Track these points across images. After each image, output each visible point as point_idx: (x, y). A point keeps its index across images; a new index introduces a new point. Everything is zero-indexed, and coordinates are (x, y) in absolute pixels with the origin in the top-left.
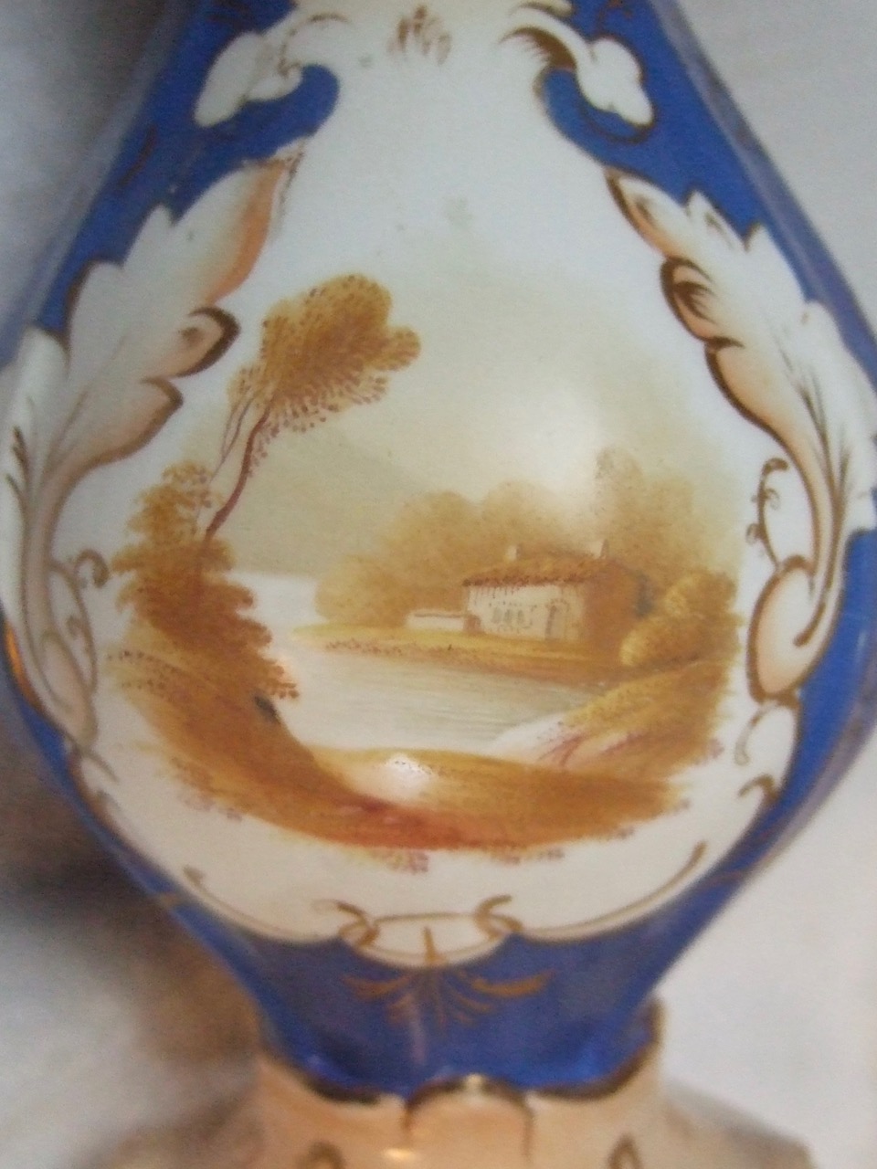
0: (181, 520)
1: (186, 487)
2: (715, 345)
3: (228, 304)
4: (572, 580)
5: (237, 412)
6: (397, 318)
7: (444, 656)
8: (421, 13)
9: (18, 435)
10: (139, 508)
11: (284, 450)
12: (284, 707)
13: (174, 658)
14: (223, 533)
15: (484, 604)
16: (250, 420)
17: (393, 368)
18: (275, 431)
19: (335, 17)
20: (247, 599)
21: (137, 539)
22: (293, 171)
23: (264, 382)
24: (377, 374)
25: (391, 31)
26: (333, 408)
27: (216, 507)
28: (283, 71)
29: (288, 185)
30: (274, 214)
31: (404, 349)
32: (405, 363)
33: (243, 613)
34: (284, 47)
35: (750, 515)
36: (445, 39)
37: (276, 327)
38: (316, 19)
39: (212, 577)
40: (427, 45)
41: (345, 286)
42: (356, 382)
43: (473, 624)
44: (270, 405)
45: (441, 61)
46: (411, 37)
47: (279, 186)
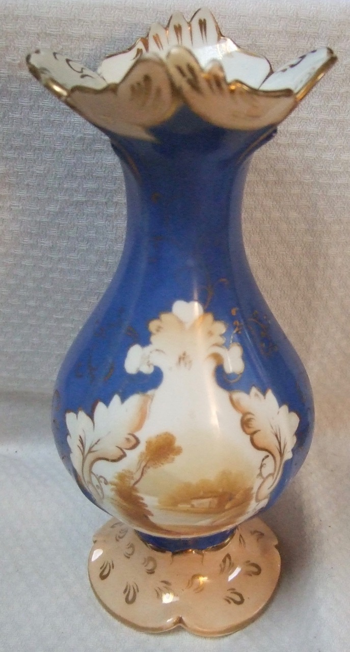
0: (127, 481)
1: (128, 474)
2: (252, 434)
3: (137, 434)
4: (215, 497)
5: (140, 462)
6: (177, 443)
7: (187, 511)
8: (184, 354)
9: (80, 437)
10: (116, 475)
11: (151, 472)
12: (150, 517)
13: (125, 504)
14: (137, 486)
15: (195, 503)
16: (143, 464)
17: (176, 455)
18: (149, 467)
19: (162, 351)
20: (142, 499)
21: (116, 481)
22: (152, 400)
23: (147, 456)
24: (173, 457)
25: (177, 359)
26: (162, 464)
27: (135, 481)
28: (149, 365)
29: (151, 402)
30: (148, 411)
31: (178, 451)
32: (179, 454)
33: (141, 501)
34: (149, 357)
35: (258, 472)
36: (190, 362)
37: (149, 443)
38: (157, 350)
39: (134, 493)
40: (186, 364)
41: (165, 434)
42: (168, 458)
43: (193, 506)
44: (148, 461)
45: (189, 369)
46: (182, 361)
47: (149, 403)
